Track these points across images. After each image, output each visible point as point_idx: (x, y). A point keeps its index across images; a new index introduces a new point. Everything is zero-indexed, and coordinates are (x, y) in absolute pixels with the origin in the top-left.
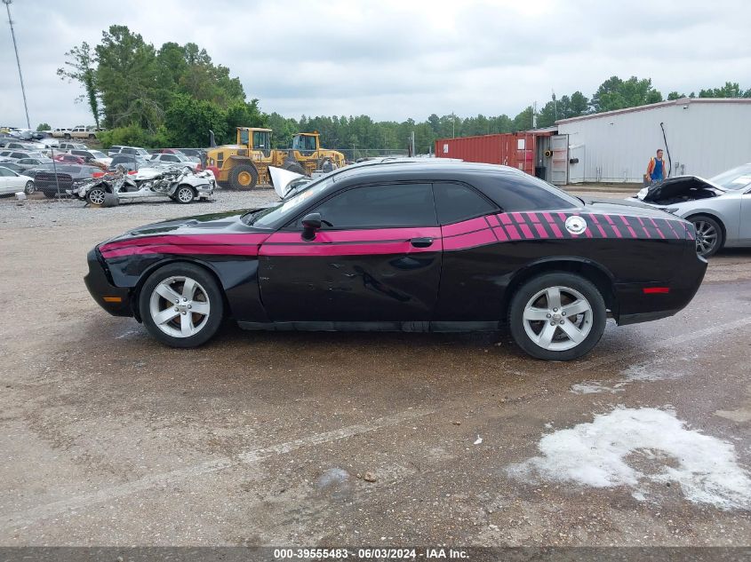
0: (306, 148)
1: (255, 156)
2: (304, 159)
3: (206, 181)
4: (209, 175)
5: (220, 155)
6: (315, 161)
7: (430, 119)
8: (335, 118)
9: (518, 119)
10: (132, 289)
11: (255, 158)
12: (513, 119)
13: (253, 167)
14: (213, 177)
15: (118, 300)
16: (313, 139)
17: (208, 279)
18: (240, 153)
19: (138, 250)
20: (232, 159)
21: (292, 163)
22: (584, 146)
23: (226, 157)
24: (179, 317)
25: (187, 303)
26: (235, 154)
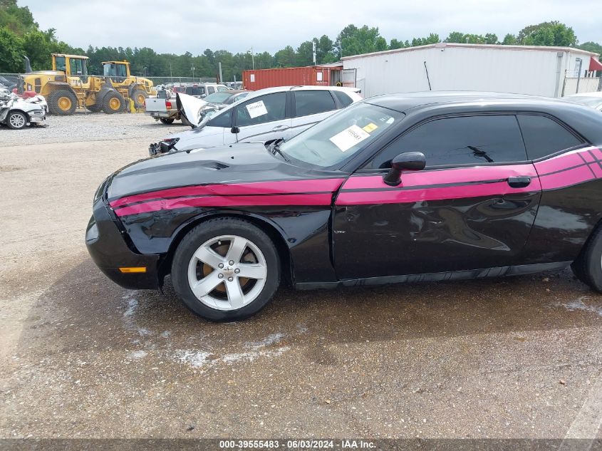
0: (117, 74)
1: (74, 81)
2: (117, 85)
3: (38, 106)
4: (40, 100)
5: (38, 81)
6: (127, 87)
7: (205, 53)
8: (120, 48)
9: (277, 55)
10: (162, 255)
11: (73, 84)
12: (273, 56)
13: (72, 92)
14: (44, 103)
15: (143, 270)
16: (124, 67)
17: (264, 237)
18: (57, 78)
19: (167, 205)
20: (49, 85)
21: (111, 89)
22: (364, 79)
23: (44, 83)
24: (223, 284)
25: (234, 267)
26: (52, 79)
